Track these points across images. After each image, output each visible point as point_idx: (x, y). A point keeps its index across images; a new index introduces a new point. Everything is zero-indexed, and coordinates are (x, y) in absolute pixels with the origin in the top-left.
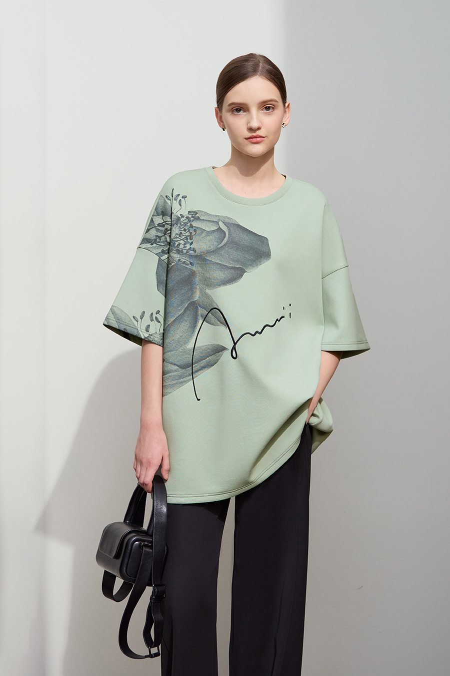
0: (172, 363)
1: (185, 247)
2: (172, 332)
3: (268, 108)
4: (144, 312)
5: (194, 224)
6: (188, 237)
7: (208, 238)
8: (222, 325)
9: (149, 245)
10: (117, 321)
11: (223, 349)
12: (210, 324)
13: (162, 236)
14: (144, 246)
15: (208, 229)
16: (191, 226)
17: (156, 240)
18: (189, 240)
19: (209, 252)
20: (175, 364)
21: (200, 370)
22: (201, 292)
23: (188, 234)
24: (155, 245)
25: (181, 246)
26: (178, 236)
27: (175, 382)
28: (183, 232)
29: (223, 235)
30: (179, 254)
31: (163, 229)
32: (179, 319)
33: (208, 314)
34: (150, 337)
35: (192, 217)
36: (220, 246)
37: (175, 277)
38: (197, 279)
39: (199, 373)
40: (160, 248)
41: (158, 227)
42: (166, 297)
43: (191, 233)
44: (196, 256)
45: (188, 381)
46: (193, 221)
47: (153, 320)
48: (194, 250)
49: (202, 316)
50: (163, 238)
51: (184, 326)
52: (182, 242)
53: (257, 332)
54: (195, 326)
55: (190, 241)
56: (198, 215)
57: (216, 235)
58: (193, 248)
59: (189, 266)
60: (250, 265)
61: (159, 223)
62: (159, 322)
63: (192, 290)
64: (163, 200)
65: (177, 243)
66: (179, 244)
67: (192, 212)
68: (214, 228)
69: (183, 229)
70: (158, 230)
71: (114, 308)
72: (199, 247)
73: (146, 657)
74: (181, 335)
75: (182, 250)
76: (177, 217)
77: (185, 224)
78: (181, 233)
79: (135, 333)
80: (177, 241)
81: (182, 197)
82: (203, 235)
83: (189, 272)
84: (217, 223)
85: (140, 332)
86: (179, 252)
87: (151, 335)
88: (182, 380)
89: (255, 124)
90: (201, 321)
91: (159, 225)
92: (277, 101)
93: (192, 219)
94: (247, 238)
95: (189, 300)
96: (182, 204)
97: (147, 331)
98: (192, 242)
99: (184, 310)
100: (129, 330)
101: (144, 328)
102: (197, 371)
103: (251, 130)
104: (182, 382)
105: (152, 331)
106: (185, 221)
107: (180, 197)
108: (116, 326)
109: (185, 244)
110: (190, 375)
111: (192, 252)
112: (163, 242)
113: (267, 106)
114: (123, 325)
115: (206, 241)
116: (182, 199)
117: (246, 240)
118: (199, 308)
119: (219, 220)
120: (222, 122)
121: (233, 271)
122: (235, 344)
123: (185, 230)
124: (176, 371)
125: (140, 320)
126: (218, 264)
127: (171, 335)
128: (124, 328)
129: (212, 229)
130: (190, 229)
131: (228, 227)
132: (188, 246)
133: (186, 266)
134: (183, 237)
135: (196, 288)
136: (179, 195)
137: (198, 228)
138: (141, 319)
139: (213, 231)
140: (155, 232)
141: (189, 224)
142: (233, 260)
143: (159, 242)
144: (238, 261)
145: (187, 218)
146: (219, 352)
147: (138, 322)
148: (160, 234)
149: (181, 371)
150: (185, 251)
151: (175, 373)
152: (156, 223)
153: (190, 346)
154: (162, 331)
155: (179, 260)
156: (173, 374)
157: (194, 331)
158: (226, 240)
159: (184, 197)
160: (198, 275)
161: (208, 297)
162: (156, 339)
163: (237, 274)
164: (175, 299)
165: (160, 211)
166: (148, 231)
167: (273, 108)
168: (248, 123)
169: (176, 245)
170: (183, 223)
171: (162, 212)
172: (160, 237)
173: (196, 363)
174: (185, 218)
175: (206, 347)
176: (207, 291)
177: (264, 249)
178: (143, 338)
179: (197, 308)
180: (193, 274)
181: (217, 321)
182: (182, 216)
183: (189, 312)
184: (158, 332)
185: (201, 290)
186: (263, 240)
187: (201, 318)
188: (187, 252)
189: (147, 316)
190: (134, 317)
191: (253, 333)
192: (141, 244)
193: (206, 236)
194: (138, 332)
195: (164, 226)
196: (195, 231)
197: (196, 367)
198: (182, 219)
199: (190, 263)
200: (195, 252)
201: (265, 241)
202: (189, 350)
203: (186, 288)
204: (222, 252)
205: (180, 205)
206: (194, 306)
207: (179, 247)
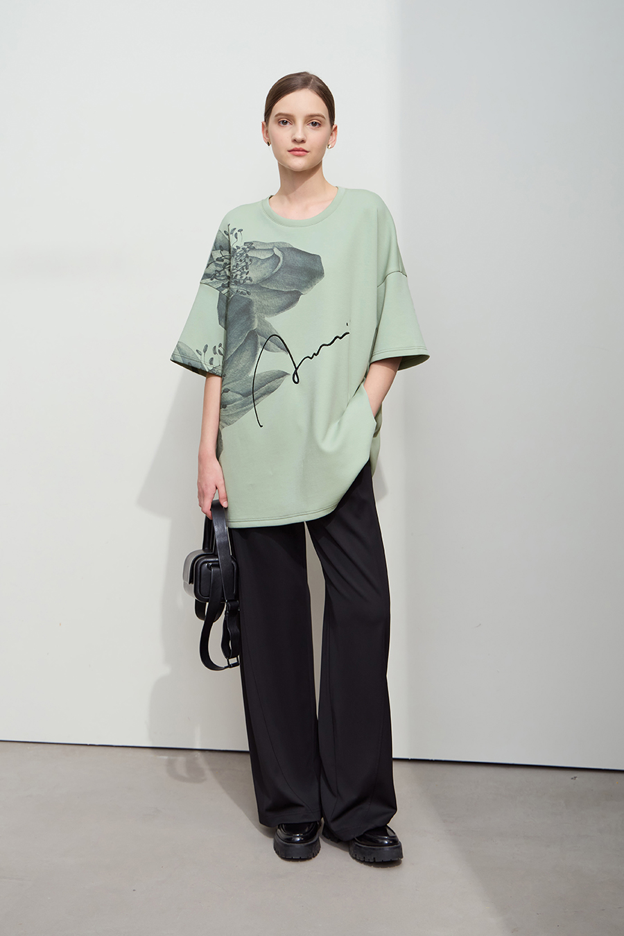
1: (242, 277)
3: (314, 124)
4: (207, 346)
5: (250, 254)
6: (245, 268)
7: (263, 266)
8: (283, 350)
9: (208, 280)
10: (183, 355)
11: (285, 374)
12: (269, 350)
13: (221, 271)
14: (204, 281)
15: (263, 258)
16: (247, 256)
17: (215, 275)
18: (245, 270)
19: (265, 280)
21: (260, 397)
22: (259, 321)
23: (244, 264)
24: (214, 280)
25: (238, 277)
26: (235, 268)
27: (239, 410)
28: (239, 263)
29: (277, 261)
30: (237, 285)
31: (222, 263)
32: (240, 350)
33: (267, 341)
34: (214, 370)
35: (248, 247)
36: (275, 271)
37: (235, 307)
38: (254, 308)
39: (260, 399)
40: (220, 282)
41: (217, 262)
42: (226, 329)
43: (247, 263)
44: (252, 285)
45: (250, 409)
46: (249, 251)
47: (216, 352)
49: (261, 344)
50: (223, 272)
51: (246, 355)
52: (239, 273)
53: (313, 354)
54: (256, 355)
55: (247, 271)
56: (253, 245)
57: (271, 261)
58: (250, 278)
59: (247, 296)
60: (305, 287)
62: (221, 354)
63: (250, 319)
64: (221, 235)
65: (234, 275)
66: (236, 276)
67: (248, 242)
68: (269, 255)
69: (239, 260)
70: (217, 265)
71: (180, 344)
72: (255, 276)
73: (226, 667)
74: (244, 364)
75: (239, 281)
76: (234, 249)
77: (241, 255)
78: (237, 264)
79: (199, 367)
80: (234, 273)
82: (259, 263)
83: (246, 301)
84: (272, 250)
85: (204, 365)
86: (237, 283)
87: (215, 367)
88: (245, 408)
89: (299, 136)
90: (261, 349)
91: (217, 259)
92: (323, 117)
93: (248, 249)
94: (300, 259)
95: (248, 329)
97: (211, 364)
98: (249, 273)
99: (245, 340)
100: (193, 364)
101: (208, 361)
102: (257, 399)
103: (295, 141)
104: (245, 410)
105: (216, 364)
106: (241, 252)
107: (236, 231)
108: (180, 360)
109: (241, 274)
110: (251, 403)
111: (248, 282)
112: (223, 276)
113: (314, 122)
114: (187, 360)
115: (261, 270)
116: (238, 232)
117: (299, 261)
118: (259, 336)
119: (274, 246)
120: (268, 137)
121: (289, 296)
123: (241, 261)
124: (240, 399)
125: (203, 353)
126: (274, 290)
127: (234, 365)
128: (189, 362)
129: (267, 257)
130: (247, 259)
131: (282, 252)
132: (244, 276)
133: (244, 296)
134: (240, 268)
135: (254, 317)
136: (235, 228)
137: (253, 257)
138: (205, 352)
139: (269, 258)
140: (214, 267)
141: (245, 255)
142: (288, 284)
143: (219, 276)
144: (293, 285)
145: (243, 249)
146: (279, 378)
147: (201, 355)
148: (219, 269)
149: (244, 399)
150: (242, 282)
152: (215, 258)
153: (252, 374)
155: (237, 291)
156: (237, 402)
157: (254, 360)
158: (280, 264)
159: (240, 231)
160: (255, 303)
161: (267, 324)
162: (218, 372)
163: (293, 298)
164: (235, 331)
165: (218, 245)
166: (208, 265)
167: (320, 125)
168: (293, 134)
170: (239, 254)
171: (221, 247)
172: (219, 272)
173: (257, 389)
174: (241, 249)
175: (266, 373)
176: (266, 319)
177: (316, 268)
178: (207, 371)
179: (257, 338)
180: (250, 303)
181: (276, 347)
182: (238, 248)
183: (249, 341)
184: (221, 364)
185: (260, 319)
186: (316, 258)
187: (260, 346)
188: (244, 282)
189: (210, 350)
190: (197, 351)
191: (311, 356)
192: (202, 279)
193: (262, 264)
194: (202, 365)
195: (223, 261)
196: (251, 260)
197: (257, 394)
198: (238, 251)
199: (248, 292)
200: (251, 281)
201: (318, 259)
202: (251, 378)
203: (245, 318)
204: (277, 278)
205: (237, 238)
206: (253, 335)
207: (236, 279)
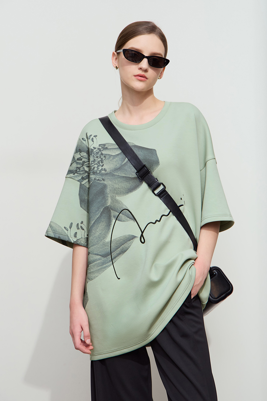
0: (96, 254)
1: (98, 169)
2: (94, 231)
4: (72, 224)
5: (104, 152)
6: (100, 162)
7: (115, 160)
8: (131, 220)
9: (72, 175)
10: (54, 232)
11: (134, 237)
12: (121, 221)
13: (80, 167)
14: (69, 176)
15: (114, 154)
16: (102, 154)
17: (76, 170)
18: (101, 164)
19: (115, 170)
20: (98, 255)
22: (112, 199)
23: (99, 159)
24: (76, 174)
25: (96, 169)
26: (93, 162)
27: (99, 268)
28: (96, 159)
30: (94, 175)
31: (81, 162)
32: (97, 221)
33: (119, 214)
34: (78, 241)
35: (102, 148)
36: (123, 163)
37: (93, 191)
38: (108, 190)
39: (117, 258)
40: (80, 176)
41: (78, 161)
43: (102, 159)
44: (106, 174)
45: (109, 266)
46: (103, 150)
47: (79, 228)
48: (105, 170)
50: (82, 168)
51: (102, 225)
52: (96, 166)
53: (157, 221)
54: (110, 225)
55: (102, 164)
56: (106, 146)
58: (104, 169)
59: (102, 182)
61: (78, 158)
62: (83, 229)
63: (105, 198)
64: (80, 142)
65: (92, 167)
66: (94, 168)
67: (102, 144)
69: (96, 157)
70: (77, 163)
71: (52, 224)
72: (109, 167)
74: (100, 232)
75: (96, 171)
76: (91, 149)
77: (97, 153)
78: (95, 160)
79: (67, 239)
80: (92, 166)
81: (94, 136)
82: (111, 158)
83: (102, 185)
85: (70, 238)
86: (94, 173)
87: (78, 240)
88: (105, 266)
90: (114, 221)
91: (78, 159)
93: (102, 149)
94: (142, 153)
95: (103, 206)
96: (94, 141)
97: (75, 236)
98: (103, 165)
99: (101, 214)
100: (63, 238)
101: (73, 234)
102: (115, 258)
104: (105, 267)
105: (79, 236)
106: (97, 151)
107: (92, 137)
108: (52, 235)
109: (98, 167)
110: (110, 261)
111: (103, 172)
112: (82, 171)
114: (57, 234)
115: (113, 162)
116: (94, 138)
118: (112, 211)
121: (135, 181)
122: (142, 232)
123: (97, 157)
124: (99, 259)
125: (69, 229)
126: (123, 177)
128: (58, 236)
129: (117, 153)
130: (101, 156)
132: (100, 168)
133: (100, 182)
134: (96, 162)
135: (108, 197)
136: (91, 135)
137: (107, 154)
139: (118, 155)
140: (76, 164)
141: (100, 153)
143: (79, 172)
145: (98, 149)
146: (130, 240)
147: (68, 230)
148: (79, 166)
149: (103, 259)
150: (98, 172)
151: (99, 261)
152: (76, 158)
153: (108, 239)
154: (86, 236)
155: (95, 179)
156: (97, 262)
157: (109, 229)
159: (95, 136)
160: (109, 186)
161: (117, 201)
162: (82, 242)
163: (139, 182)
164: (93, 208)
165: (78, 149)
166: (71, 164)
169: (92, 168)
170: (95, 153)
171: (80, 150)
172: (79, 168)
173: (114, 251)
174: (97, 149)
175: (119, 238)
176: (118, 198)
177: (153, 159)
178: (73, 242)
179: (110, 211)
180: (105, 186)
181: (127, 218)
182: (95, 148)
183: (104, 215)
184: (83, 237)
185: (112, 198)
187: (114, 218)
188: (100, 172)
189: (74, 226)
190: (65, 227)
191: (154, 222)
192: (67, 174)
193: (113, 159)
194: (69, 238)
195: (81, 160)
196: (105, 157)
197: (114, 254)
198: (95, 150)
199: (103, 180)
201: (154, 152)
202: (108, 243)
203: (101, 197)
204: (126, 168)
205: (93, 141)
206: (107, 210)
207: (94, 170)
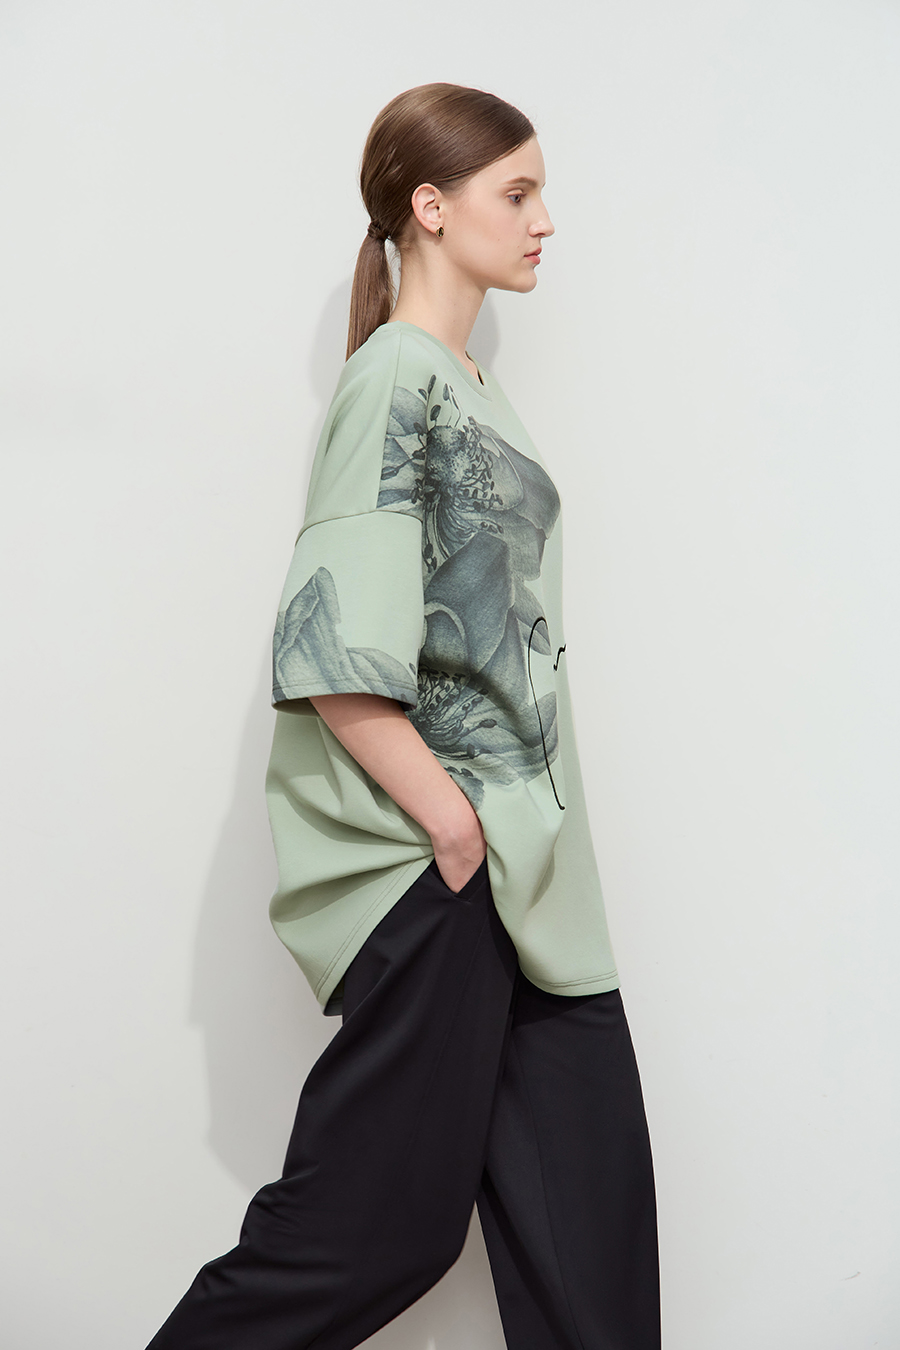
1: (485, 495)
6: (486, 474)
7: (506, 472)
9: (408, 504)
10: (386, 680)
12: (538, 650)
16: (482, 450)
17: (417, 490)
18: (488, 479)
19: (521, 503)
22: (517, 589)
23: (483, 467)
24: (418, 502)
25: (480, 494)
26: (470, 475)
28: (475, 463)
30: (479, 511)
31: (423, 462)
33: (533, 631)
38: (511, 562)
39: (555, 752)
44: (504, 513)
45: (541, 771)
48: (499, 500)
49: (525, 637)
51: (512, 661)
52: (479, 485)
54: (523, 660)
55: (490, 482)
56: (476, 425)
57: (507, 465)
58: (498, 496)
59: (498, 535)
60: (548, 522)
61: (416, 451)
63: (507, 584)
64: (410, 399)
65: (471, 490)
66: (476, 492)
72: (505, 493)
75: (482, 503)
76: (460, 433)
77: (474, 445)
78: (473, 465)
80: (470, 486)
82: (501, 467)
83: (499, 546)
84: (492, 440)
90: (526, 649)
91: (414, 455)
93: (477, 433)
94: (526, 467)
95: (506, 607)
98: (493, 484)
99: (506, 630)
102: (551, 751)
103: (539, 235)
109: (484, 487)
110: (541, 760)
111: (496, 504)
114: (397, 688)
115: (509, 480)
118: (519, 622)
123: (478, 459)
126: (533, 525)
128: (400, 693)
132: (488, 493)
133: (494, 535)
134: (479, 475)
135: (511, 580)
140: (412, 472)
141: (478, 446)
144: (539, 516)
149: (528, 751)
150: (487, 504)
152: (409, 451)
155: (482, 524)
157: (524, 671)
158: (516, 472)
160: (511, 551)
161: (527, 595)
163: (541, 544)
165: (408, 422)
168: (531, 224)
169: (471, 493)
171: (416, 426)
173: (546, 733)
174: (470, 432)
175: (546, 699)
176: (526, 584)
180: (505, 549)
182: (466, 429)
183: (510, 632)
185: (517, 583)
186: (538, 468)
187: (524, 642)
188: (490, 506)
190: (411, 666)
195: (424, 457)
196: (489, 458)
197: (548, 741)
198: (468, 435)
199: (499, 527)
200: (501, 504)
202: (532, 710)
203: (501, 582)
204: (528, 500)
206: (512, 619)
207: (476, 498)
